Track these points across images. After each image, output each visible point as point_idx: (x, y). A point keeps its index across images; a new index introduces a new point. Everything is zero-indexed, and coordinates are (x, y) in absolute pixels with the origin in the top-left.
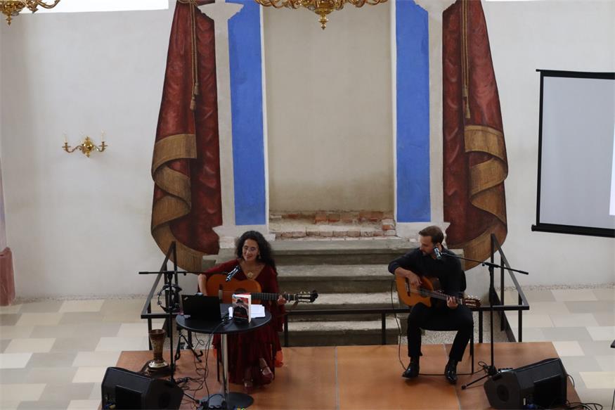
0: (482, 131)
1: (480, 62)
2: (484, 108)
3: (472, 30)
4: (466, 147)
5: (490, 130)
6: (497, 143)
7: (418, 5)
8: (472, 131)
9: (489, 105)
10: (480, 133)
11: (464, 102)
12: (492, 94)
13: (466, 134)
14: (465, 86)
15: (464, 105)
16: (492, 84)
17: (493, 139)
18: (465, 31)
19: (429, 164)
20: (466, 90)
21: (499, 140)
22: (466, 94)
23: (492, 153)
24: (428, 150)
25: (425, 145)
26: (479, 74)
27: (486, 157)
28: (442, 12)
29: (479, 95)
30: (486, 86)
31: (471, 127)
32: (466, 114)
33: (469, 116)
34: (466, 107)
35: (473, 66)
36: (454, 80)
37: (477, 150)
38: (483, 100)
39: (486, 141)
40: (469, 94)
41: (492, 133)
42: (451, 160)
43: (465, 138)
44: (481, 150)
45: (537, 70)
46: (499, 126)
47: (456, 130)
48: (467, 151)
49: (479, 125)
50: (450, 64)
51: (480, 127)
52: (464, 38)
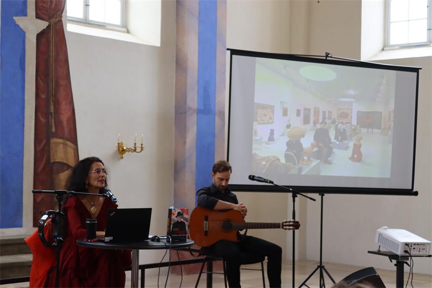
0: (63, 144)
1: (63, 82)
2: (65, 123)
3: (58, 54)
4: (51, 158)
5: (69, 143)
6: (73, 155)
7: (18, 25)
8: (56, 143)
9: (68, 121)
10: (61, 146)
11: (50, 117)
12: (71, 112)
13: (51, 145)
14: (52, 103)
15: (50, 120)
16: (70, 103)
17: (71, 151)
18: (53, 54)
19: (23, 173)
20: (52, 106)
21: (75, 153)
22: (52, 110)
23: (70, 164)
24: (23, 160)
25: (20, 154)
26: (62, 93)
27: (65, 168)
28: (36, 34)
29: (61, 112)
30: (66, 104)
31: (55, 140)
32: (51, 128)
33: (54, 130)
34: (52, 121)
35: (58, 85)
36: (43, 96)
37: (58, 161)
38: (65, 117)
39: (66, 152)
40: (54, 110)
41: (70, 147)
42: (40, 170)
43: (51, 149)
44: (61, 161)
45: (228, 49)
46: (74, 140)
47: (44, 141)
48: (52, 161)
49: (61, 138)
50: (41, 82)
51: (61, 141)
52: (52, 60)
